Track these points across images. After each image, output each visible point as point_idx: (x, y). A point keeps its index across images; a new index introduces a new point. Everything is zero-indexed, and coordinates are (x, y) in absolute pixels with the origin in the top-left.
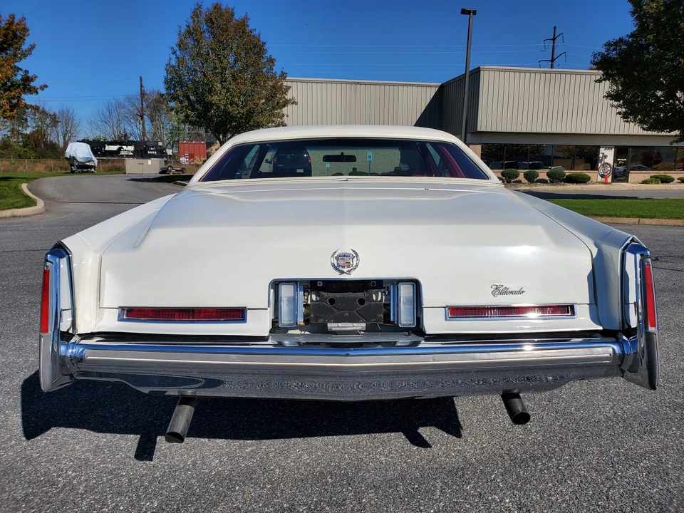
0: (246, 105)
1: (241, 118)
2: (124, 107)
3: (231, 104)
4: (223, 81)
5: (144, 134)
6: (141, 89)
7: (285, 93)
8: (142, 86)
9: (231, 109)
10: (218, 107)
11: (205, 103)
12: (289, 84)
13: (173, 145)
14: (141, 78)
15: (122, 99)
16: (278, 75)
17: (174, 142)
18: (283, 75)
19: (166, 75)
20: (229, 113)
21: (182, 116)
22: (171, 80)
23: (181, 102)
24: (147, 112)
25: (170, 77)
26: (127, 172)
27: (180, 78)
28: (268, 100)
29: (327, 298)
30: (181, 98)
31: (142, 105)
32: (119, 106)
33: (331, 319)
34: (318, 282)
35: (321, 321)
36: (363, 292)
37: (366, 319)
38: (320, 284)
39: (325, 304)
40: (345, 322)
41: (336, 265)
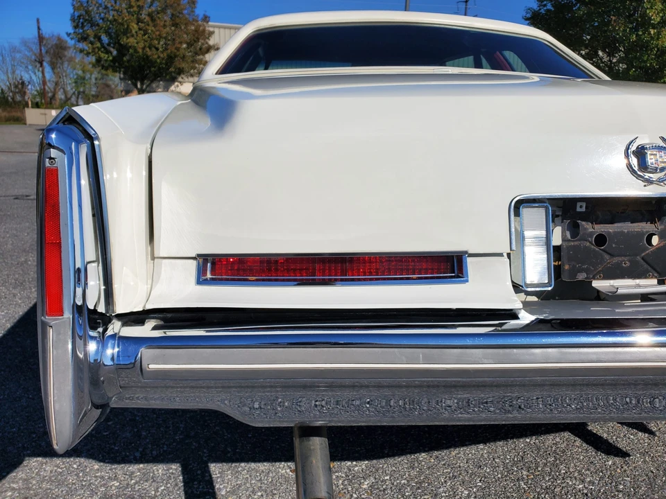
0: (166, 49)
1: (161, 63)
2: (19, 52)
3: (150, 48)
4: (139, 21)
5: (44, 83)
6: (39, 32)
7: (208, 39)
8: (39, 28)
9: (149, 53)
10: (136, 51)
11: (120, 45)
12: (211, 29)
13: (78, 96)
14: (38, 20)
15: (17, 43)
16: (200, 18)
17: (79, 93)
18: (206, 19)
19: (72, 11)
20: (148, 57)
21: (93, 59)
22: (79, 17)
23: (92, 43)
24: (47, 59)
25: (77, 14)
26: (28, 122)
27: (89, 16)
28: (190, 45)
29: (591, 234)
30: (92, 39)
31: (41, 50)
32: (14, 50)
33: (599, 272)
34: (579, 204)
35: (581, 276)
36: (653, 222)
37: (658, 273)
38: (581, 207)
39: (590, 245)
40: (623, 277)
41: (636, 169)
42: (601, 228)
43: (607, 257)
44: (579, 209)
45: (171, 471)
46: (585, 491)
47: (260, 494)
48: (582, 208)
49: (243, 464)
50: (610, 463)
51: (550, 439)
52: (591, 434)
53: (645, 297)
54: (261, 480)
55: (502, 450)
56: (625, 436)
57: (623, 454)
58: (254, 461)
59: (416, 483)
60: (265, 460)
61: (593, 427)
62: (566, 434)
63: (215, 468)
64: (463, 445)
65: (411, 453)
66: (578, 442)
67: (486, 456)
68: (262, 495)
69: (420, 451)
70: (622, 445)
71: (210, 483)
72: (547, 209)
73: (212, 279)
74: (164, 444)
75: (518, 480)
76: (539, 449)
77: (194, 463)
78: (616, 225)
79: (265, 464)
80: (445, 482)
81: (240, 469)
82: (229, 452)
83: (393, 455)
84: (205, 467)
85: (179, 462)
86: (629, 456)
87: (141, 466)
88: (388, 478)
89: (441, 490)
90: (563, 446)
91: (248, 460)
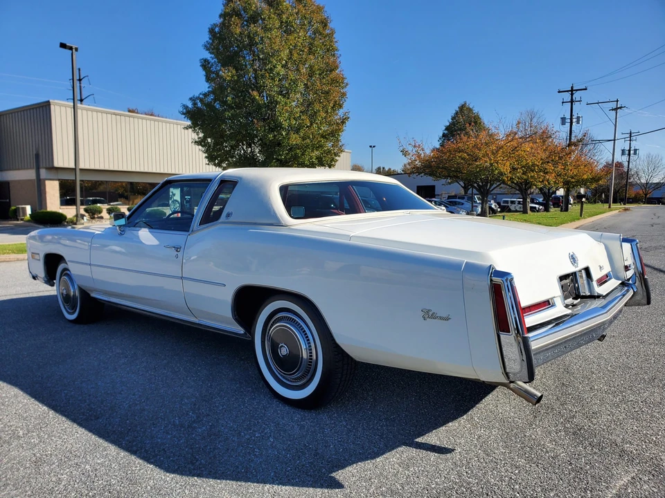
37: (572, 296)
41: (573, 262)
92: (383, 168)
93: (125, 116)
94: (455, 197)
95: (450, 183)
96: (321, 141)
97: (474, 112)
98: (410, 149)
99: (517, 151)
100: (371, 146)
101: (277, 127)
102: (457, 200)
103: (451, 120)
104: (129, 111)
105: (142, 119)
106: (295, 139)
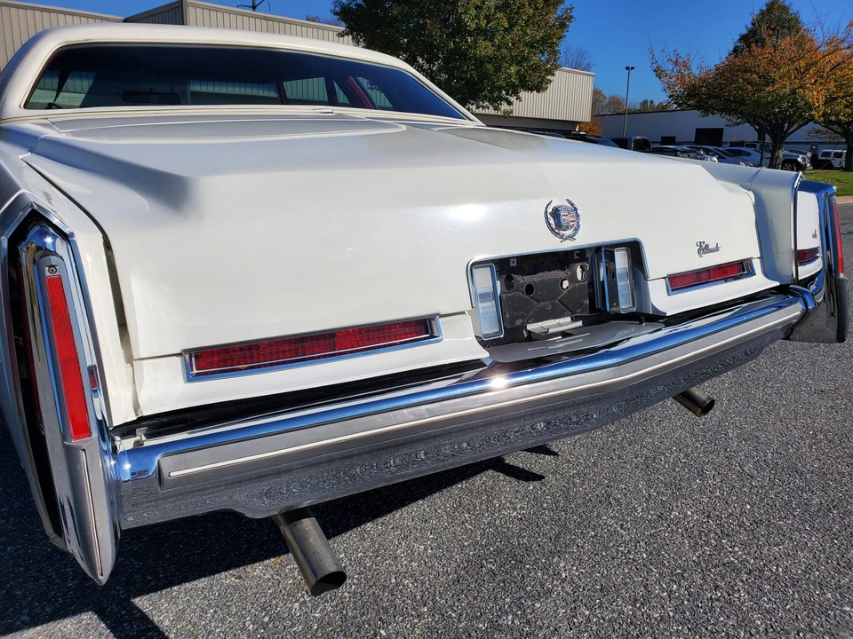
29: (522, 285)
33: (531, 317)
34: (512, 260)
35: (519, 322)
36: (563, 269)
37: (571, 311)
38: (513, 262)
39: (522, 294)
40: (548, 319)
41: (554, 227)
42: (528, 279)
43: (535, 303)
44: (512, 265)
45: (84, 622)
46: (519, 517)
47: (212, 611)
48: (513, 264)
49: (175, 588)
50: (531, 488)
51: (478, 480)
52: (508, 466)
53: (565, 334)
54: (205, 596)
55: (440, 501)
56: (536, 461)
57: (539, 478)
58: (187, 580)
59: (373, 552)
60: (200, 577)
61: (509, 460)
62: (490, 472)
63: (142, 602)
64: (403, 506)
65: (356, 526)
66: (502, 476)
67: (428, 510)
68: (215, 611)
69: (364, 523)
70: (536, 470)
71: (144, 618)
72: (491, 267)
73: (197, 374)
74: (55, 597)
75: (463, 523)
76: (471, 491)
77: (111, 604)
78: (538, 275)
79: (202, 580)
80: (400, 543)
81: (174, 594)
82: (151, 581)
83: (340, 533)
84: (128, 605)
85: (91, 610)
86: (544, 478)
87: (39, 628)
88: (343, 555)
89: (399, 551)
90: (490, 483)
91: (180, 583)
92: (652, 102)
93: (302, 25)
94: (741, 144)
95: (738, 124)
96: (524, 51)
97: (791, 12)
98: (668, 67)
99: (842, 70)
100: (627, 68)
101: (460, 30)
102: (744, 149)
103: (750, 26)
104: (308, 20)
105: (324, 29)
106: (485, 48)
